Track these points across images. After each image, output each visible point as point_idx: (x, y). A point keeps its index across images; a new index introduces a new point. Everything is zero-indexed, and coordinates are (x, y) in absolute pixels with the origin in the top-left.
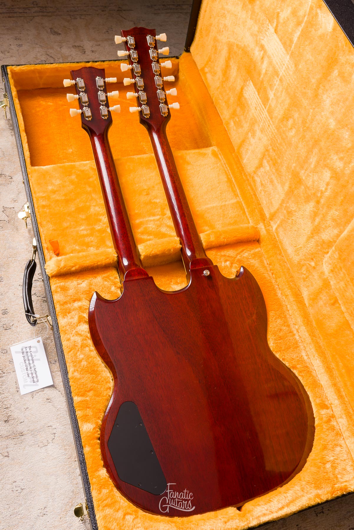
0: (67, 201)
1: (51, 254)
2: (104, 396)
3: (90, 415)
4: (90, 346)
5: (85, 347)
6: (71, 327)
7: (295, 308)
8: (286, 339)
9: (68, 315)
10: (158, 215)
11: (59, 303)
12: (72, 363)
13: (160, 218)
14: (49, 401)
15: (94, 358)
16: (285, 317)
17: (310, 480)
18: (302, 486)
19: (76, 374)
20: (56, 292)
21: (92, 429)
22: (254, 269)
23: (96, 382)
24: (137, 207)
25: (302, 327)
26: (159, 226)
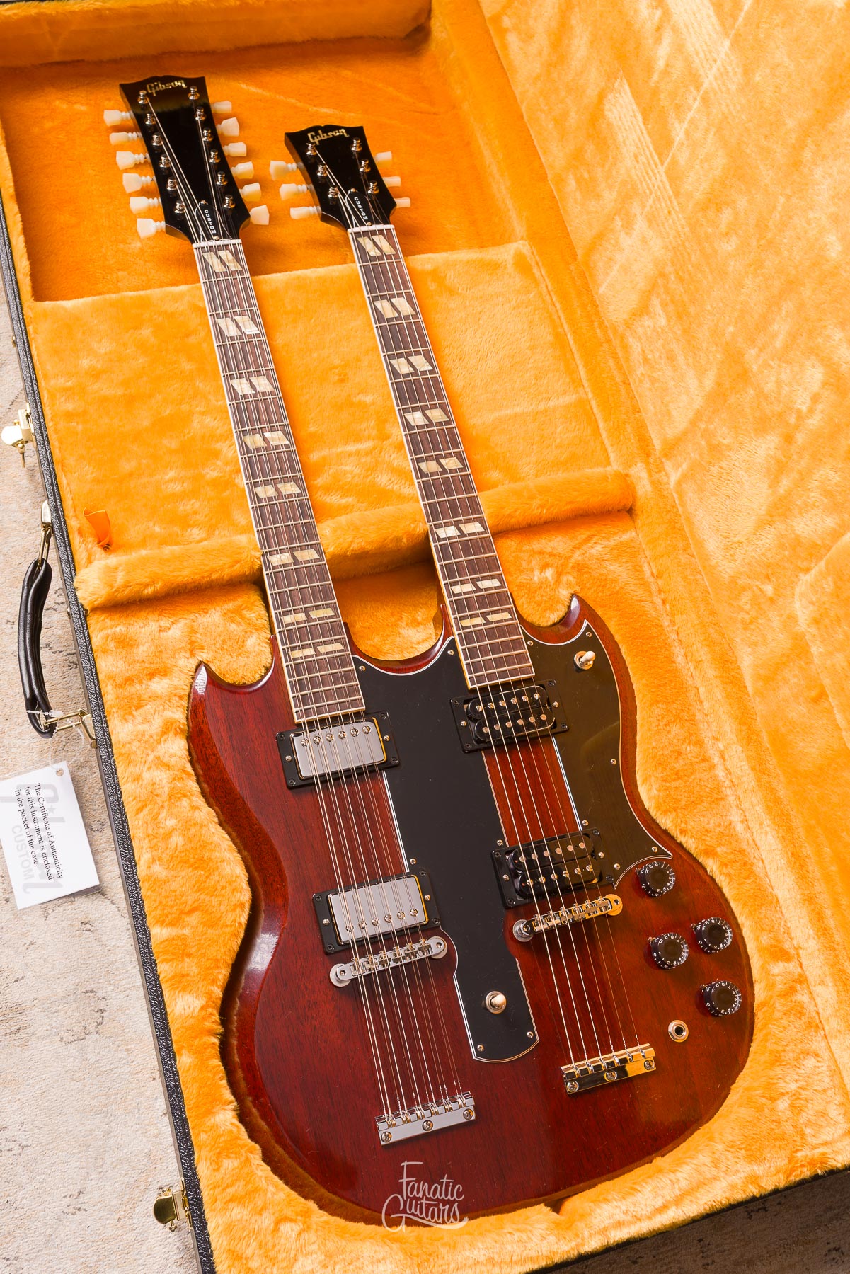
0: (130, 401)
1: (90, 546)
2: (227, 926)
3: (191, 974)
4: (192, 795)
5: (179, 798)
6: (144, 745)
7: (720, 697)
8: (693, 777)
9: (134, 713)
10: (369, 438)
11: (111, 681)
12: (147, 840)
13: (375, 448)
14: (88, 927)
15: (201, 827)
16: (692, 719)
17: (735, 1139)
18: (716, 1156)
19: (157, 868)
20: (105, 651)
21: (197, 1010)
22: (618, 588)
23: (208, 888)
24: (313, 415)
25: (734, 747)
26: (372, 469)
